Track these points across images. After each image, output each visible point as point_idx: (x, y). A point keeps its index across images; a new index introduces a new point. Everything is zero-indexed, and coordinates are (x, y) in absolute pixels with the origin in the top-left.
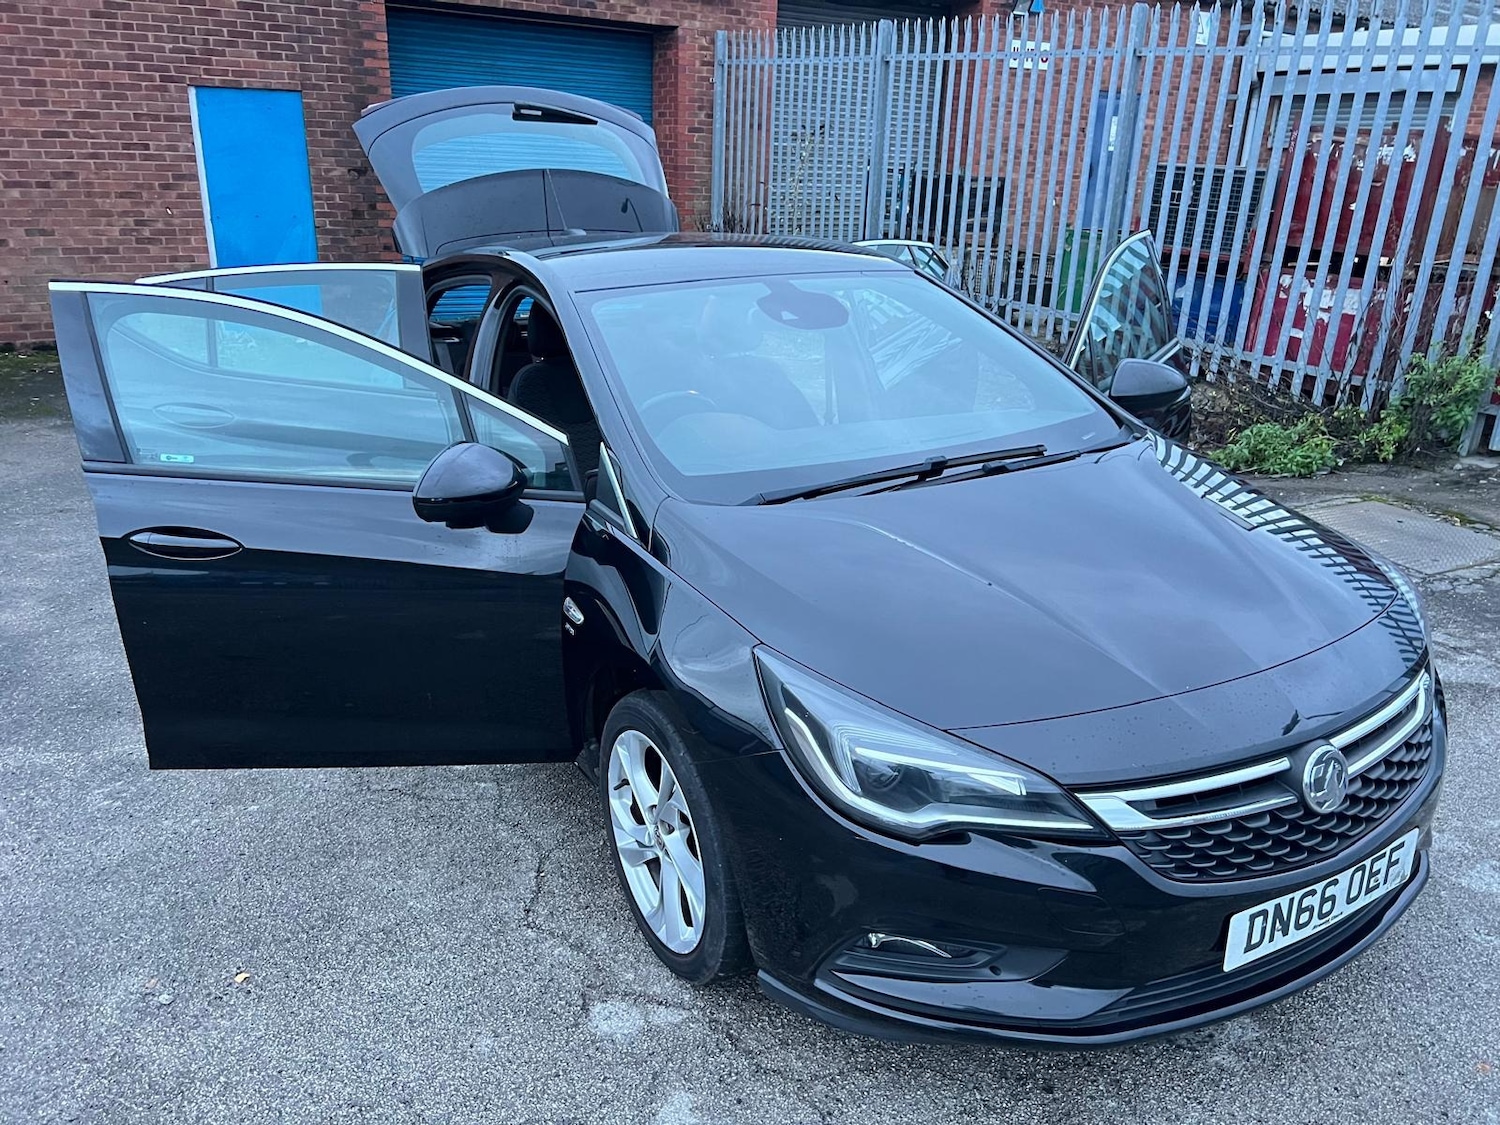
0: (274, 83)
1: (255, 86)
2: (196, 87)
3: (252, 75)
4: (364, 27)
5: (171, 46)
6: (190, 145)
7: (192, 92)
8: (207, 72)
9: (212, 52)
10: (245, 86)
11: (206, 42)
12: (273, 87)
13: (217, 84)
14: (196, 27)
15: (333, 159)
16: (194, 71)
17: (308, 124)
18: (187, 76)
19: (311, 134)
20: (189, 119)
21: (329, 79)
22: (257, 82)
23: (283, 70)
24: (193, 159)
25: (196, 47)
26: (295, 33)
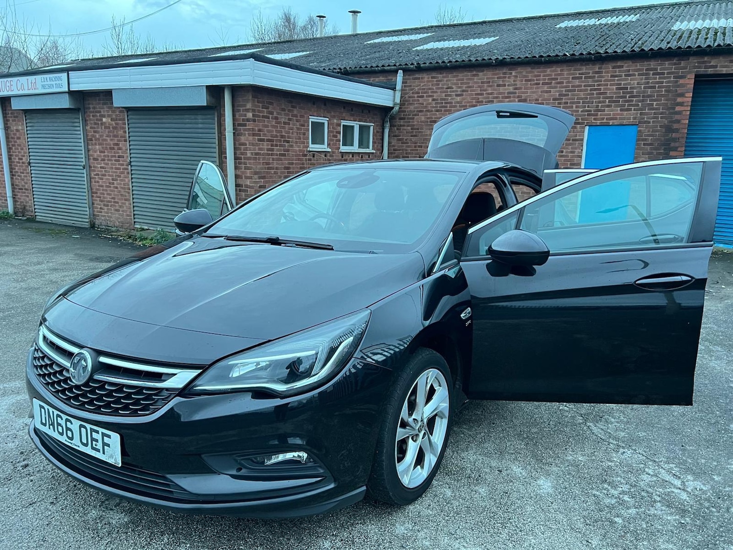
0: (625, 122)
1: (616, 124)
2: (589, 126)
3: (616, 119)
4: (679, 92)
5: (582, 109)
6: (580, 151)
7: (587, 128)
8: (595, 119)
9: (599, 111)
10: (611, 124)
11: (598, 106)
12: (624, 124)
13: (598, 124)
14: (594, 100)
15: (647, 156)
16: (589, 119)
17: (638, 140)
18: (586, 121)
19: (637, 144)
20: (582, 140)
21: (654, 118)
22: (616, 122)
23: (631, 115)
24: (581, 157)
25: (592, 109)
26: (641, 98)
